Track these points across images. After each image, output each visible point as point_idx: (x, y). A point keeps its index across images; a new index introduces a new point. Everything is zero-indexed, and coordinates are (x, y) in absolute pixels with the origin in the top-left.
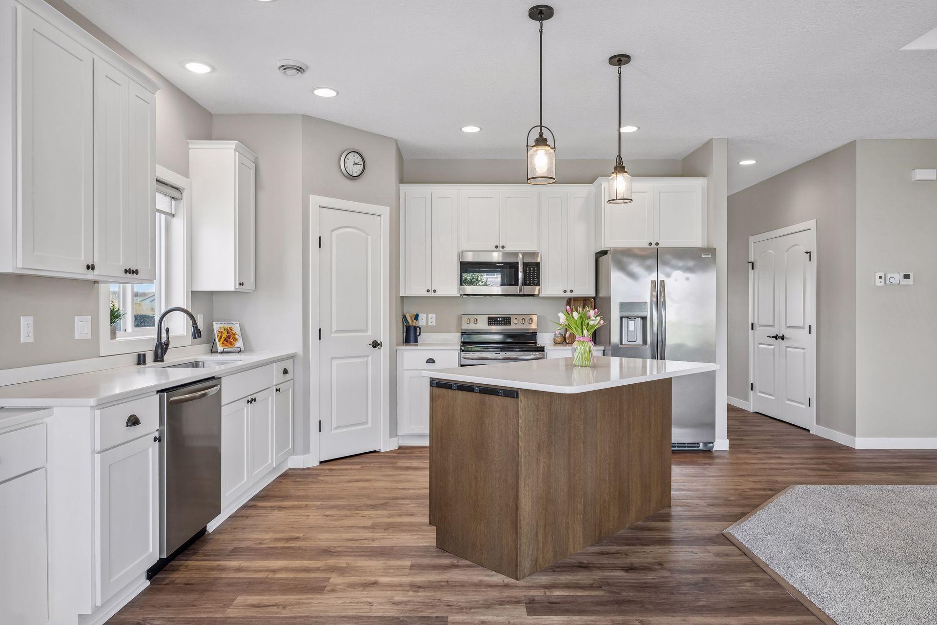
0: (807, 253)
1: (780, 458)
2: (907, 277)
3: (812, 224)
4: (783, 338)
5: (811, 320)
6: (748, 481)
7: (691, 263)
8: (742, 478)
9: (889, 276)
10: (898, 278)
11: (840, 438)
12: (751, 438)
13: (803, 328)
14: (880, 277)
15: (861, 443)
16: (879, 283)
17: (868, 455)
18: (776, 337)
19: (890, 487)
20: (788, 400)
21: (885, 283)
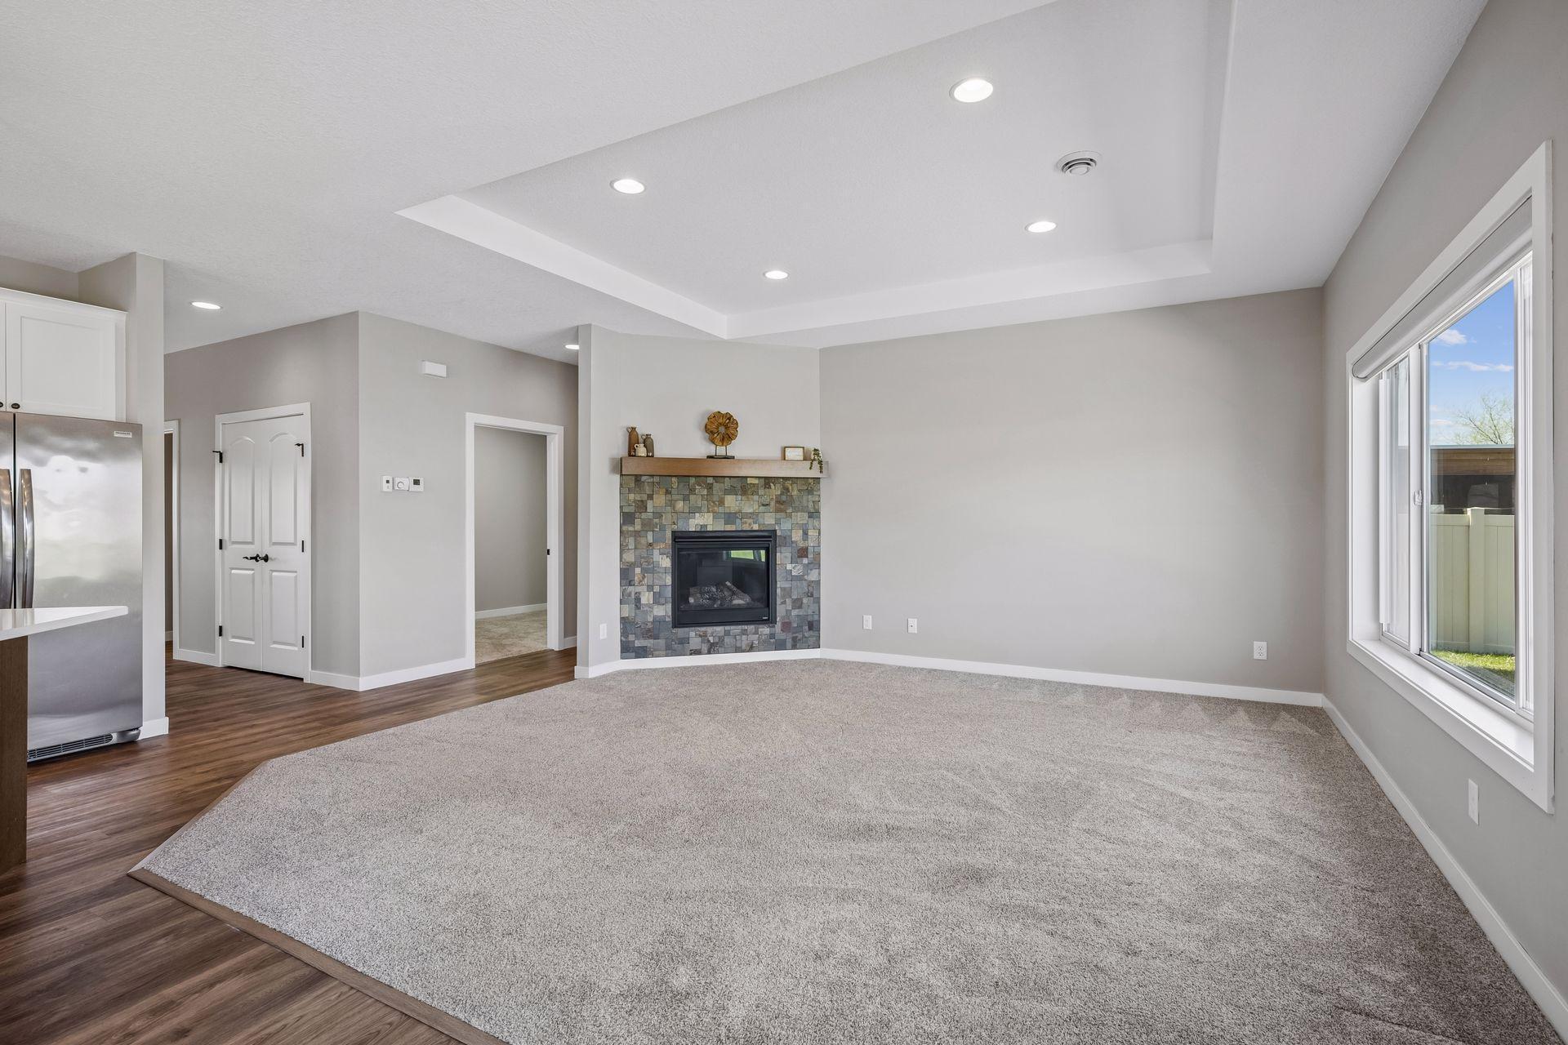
0: (299, 445)
1: (252, 726)
2: (416, 482)
3: (305, 408)
4: (266, 559)
5: (305, 533)
6: (194, 773)
7: (91, 445)
8: (186, 771)
9: (397, 480)
10: (407, 483)
11: (340, 681)
12: (213, 706)
13: (293, 544)
14: (388, 482)
15: (366, 683)
16: (386, 488)
17: (373, 697)
18: (256, 558)
19: (391, 731)
20: (275, 643)
21: (393, 488)
